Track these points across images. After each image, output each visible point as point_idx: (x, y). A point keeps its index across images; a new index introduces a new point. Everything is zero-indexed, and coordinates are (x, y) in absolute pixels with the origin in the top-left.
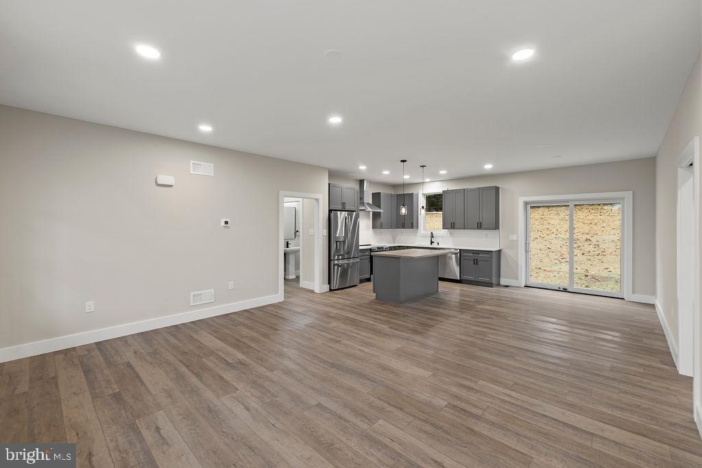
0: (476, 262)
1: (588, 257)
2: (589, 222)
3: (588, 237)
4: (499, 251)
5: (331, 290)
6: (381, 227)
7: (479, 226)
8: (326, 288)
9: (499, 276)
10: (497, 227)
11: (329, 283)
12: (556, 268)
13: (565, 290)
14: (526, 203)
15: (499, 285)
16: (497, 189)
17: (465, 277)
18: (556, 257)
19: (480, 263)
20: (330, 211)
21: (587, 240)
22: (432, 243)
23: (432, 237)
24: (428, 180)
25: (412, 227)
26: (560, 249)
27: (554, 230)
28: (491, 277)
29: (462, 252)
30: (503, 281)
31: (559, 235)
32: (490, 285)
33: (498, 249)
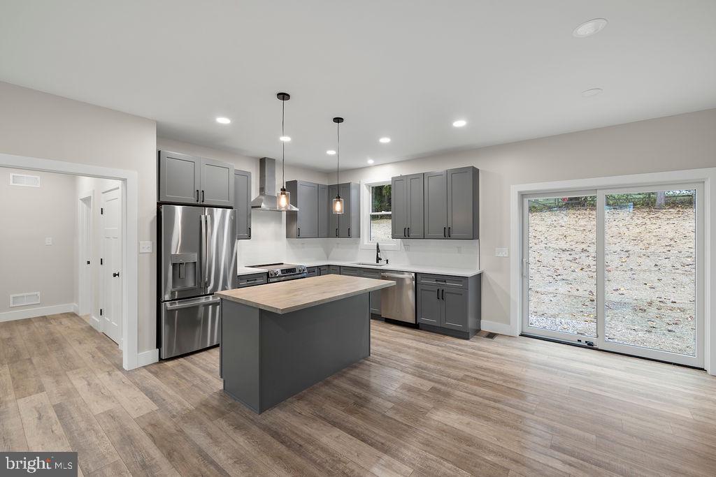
0: (441, 295)
1: (589, 273)
2: (582, 229)
3: (584, 246)
4: (479, 277)
5: (161, 360)
6: (299, 236)
7: (447, 234)
8: (151, 355)
9: (478, 316)
10: (474, 235)
11: (159, 345)
12: (551, 289)
13: (590, 346)
14: (523, 195)
15: (478, 331)
16: (475, 172)
17: (423, 320)
18: (549, 273)
19: (447, 296)
20: (159, 204)
21: (583, 250)
22: (378, 259)
23: (378, 251)
24: (371, 162)
25: (349, 236)
26: (552, 262)
27: (543, 238)
28: (465, 322)
29: (418, 276)
30: (486, 326)
31: (549, 245)
32: (464, 335)
33: (476, 272)
